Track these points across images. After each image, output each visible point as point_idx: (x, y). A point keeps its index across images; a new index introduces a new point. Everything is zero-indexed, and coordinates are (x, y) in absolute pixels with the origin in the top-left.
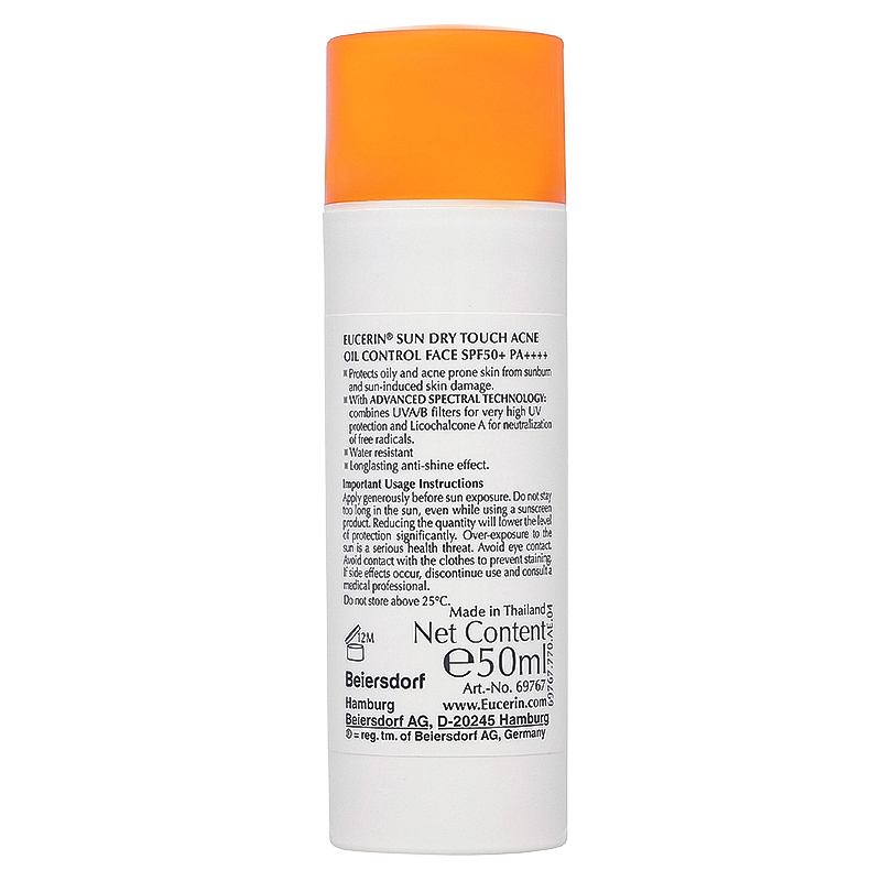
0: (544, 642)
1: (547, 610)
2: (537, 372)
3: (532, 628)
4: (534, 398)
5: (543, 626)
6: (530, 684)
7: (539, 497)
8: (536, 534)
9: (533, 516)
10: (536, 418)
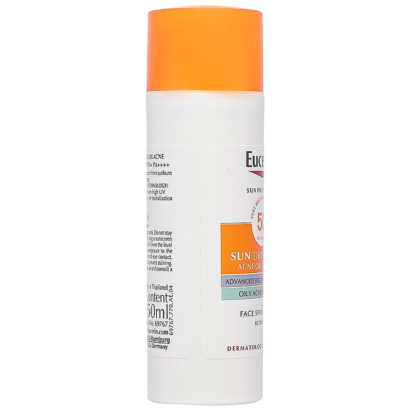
0: (167, 304)
1: (169, 288)
2: (164, 173)
3: (161, 296)
4: (162, 185)
5: (166, 296)
6: (160, 323)
7: (164, 233)
8: (163, 251)
9: (161, 242)
10: (163, 195)
